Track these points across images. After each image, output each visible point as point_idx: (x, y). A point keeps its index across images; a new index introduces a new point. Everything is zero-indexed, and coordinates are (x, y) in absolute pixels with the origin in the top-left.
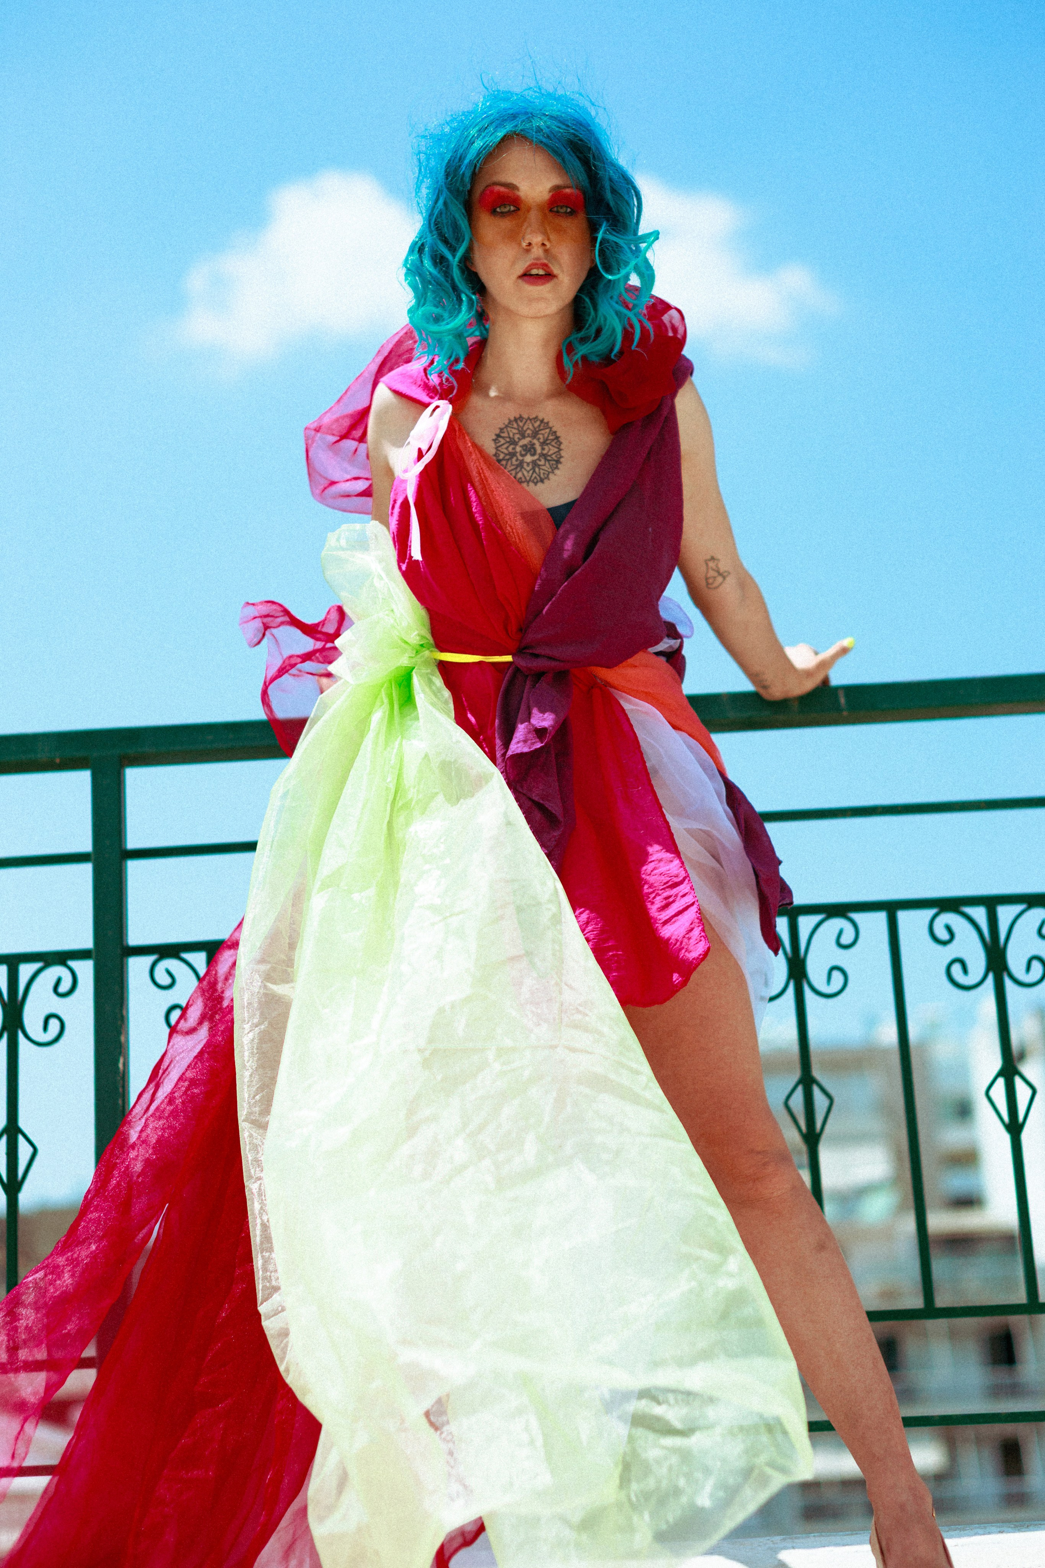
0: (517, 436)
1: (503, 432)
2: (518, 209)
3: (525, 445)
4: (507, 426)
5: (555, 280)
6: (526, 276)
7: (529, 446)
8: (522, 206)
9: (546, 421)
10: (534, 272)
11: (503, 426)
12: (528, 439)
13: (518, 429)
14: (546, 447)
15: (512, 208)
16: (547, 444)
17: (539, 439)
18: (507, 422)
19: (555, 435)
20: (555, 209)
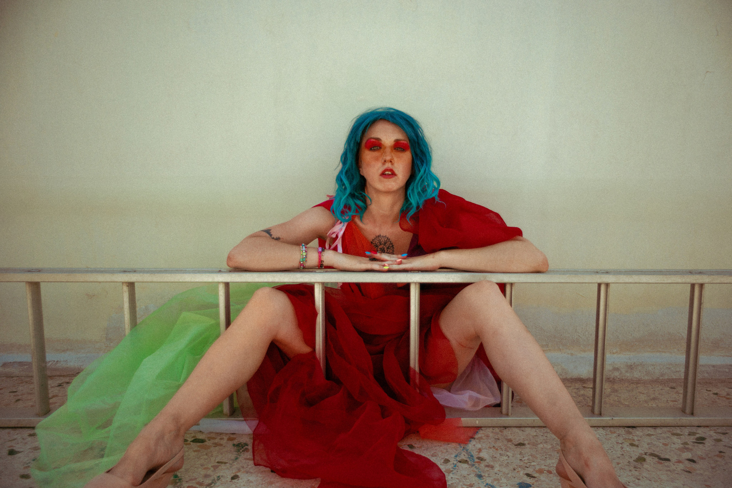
0: (378, 244)
1: (374, 241)
2: (381, 148)
3: (381, 248)
4: (375, 239)
5: (396, 177)
6: (383, 174)
7: (383, 249)
8: (383, 147)
9: (389, 238)
10: (387, 173)
11: (374, 238)
12: (383, 246)
13: (379, 241)
14: (388, 250)
15: (378, 148)
16: (389, 249)
17: (386, 246)
18: (375, 237)
19: (392, 244)
20: (396, 149)
